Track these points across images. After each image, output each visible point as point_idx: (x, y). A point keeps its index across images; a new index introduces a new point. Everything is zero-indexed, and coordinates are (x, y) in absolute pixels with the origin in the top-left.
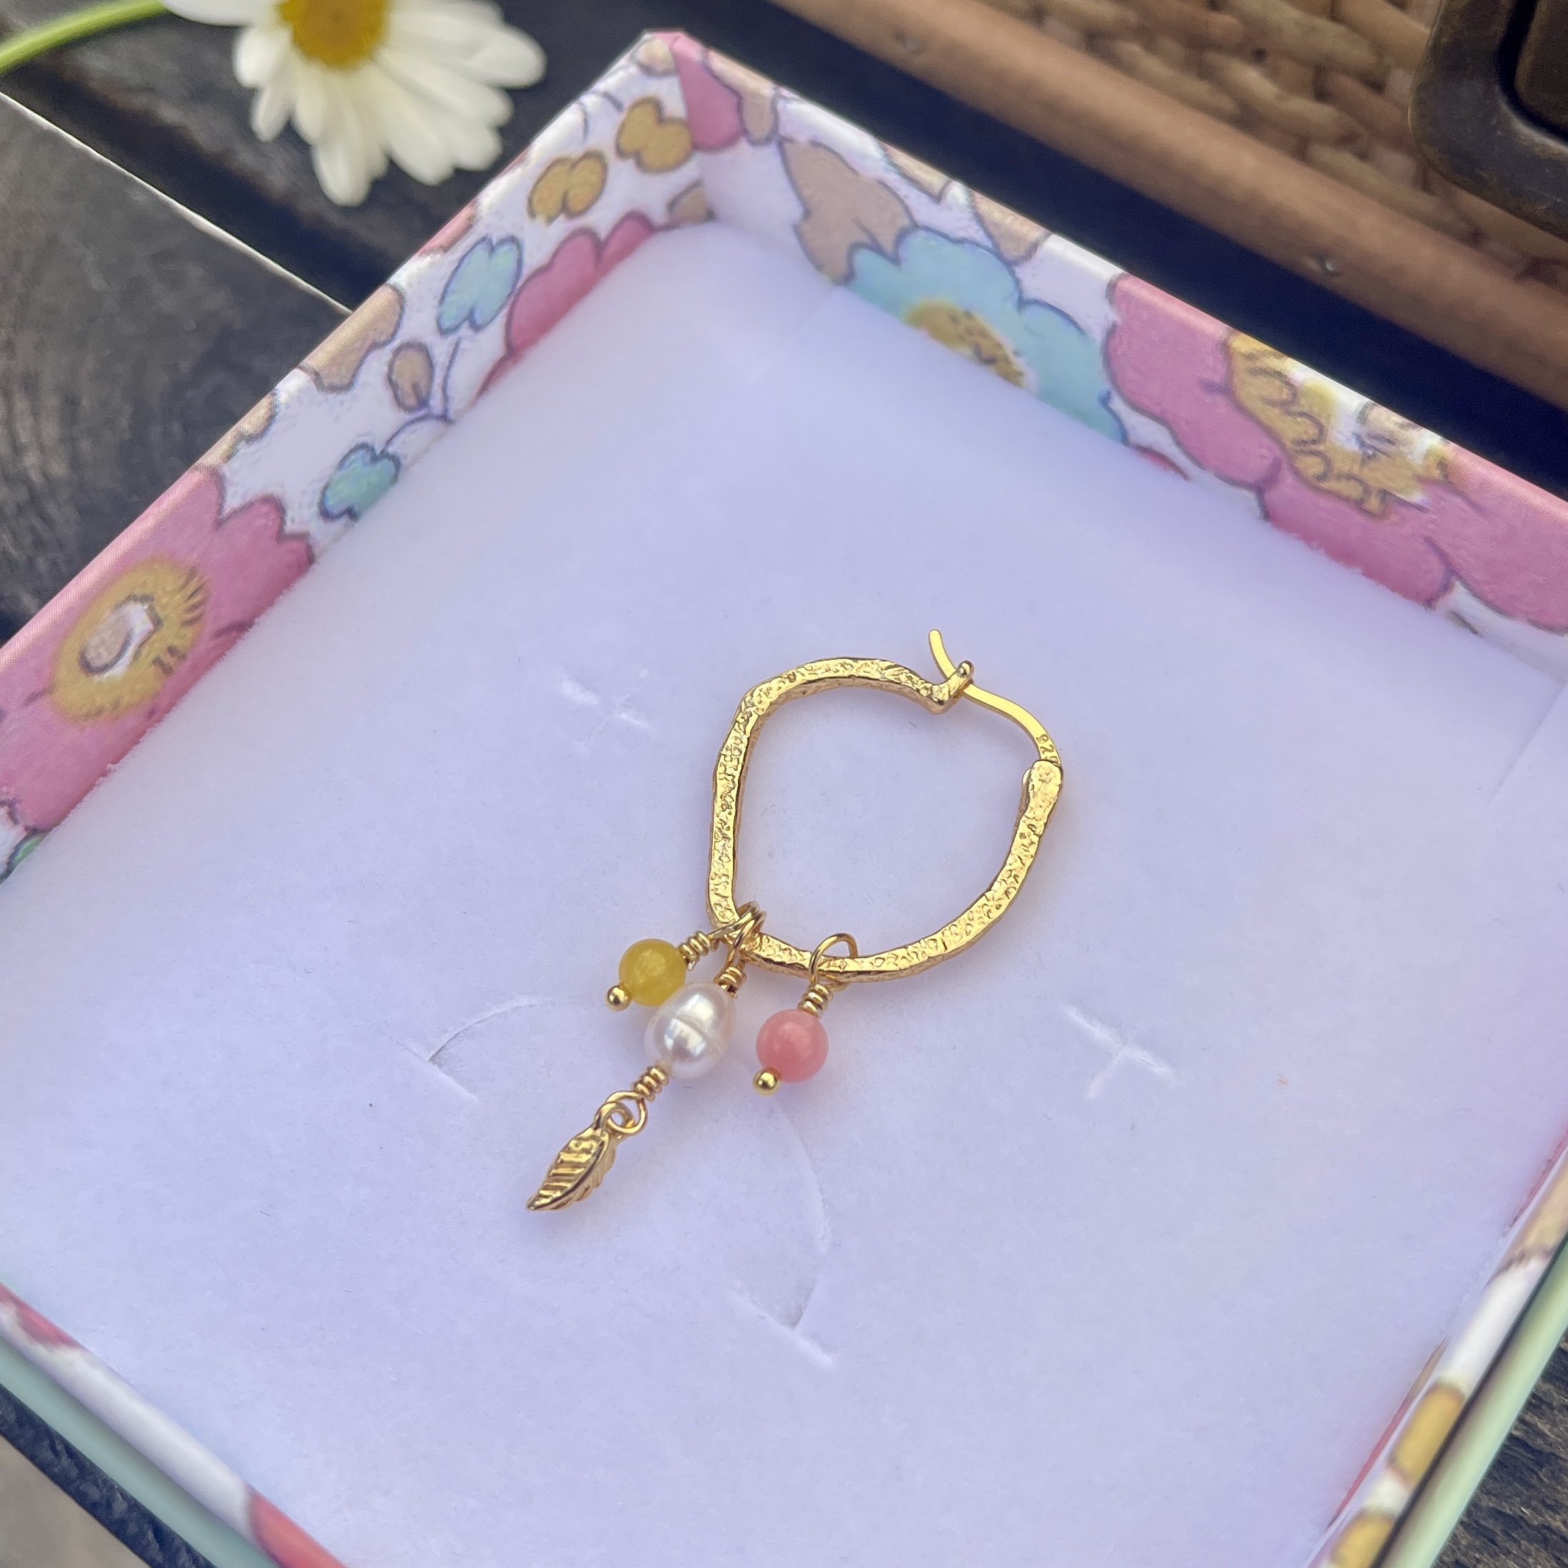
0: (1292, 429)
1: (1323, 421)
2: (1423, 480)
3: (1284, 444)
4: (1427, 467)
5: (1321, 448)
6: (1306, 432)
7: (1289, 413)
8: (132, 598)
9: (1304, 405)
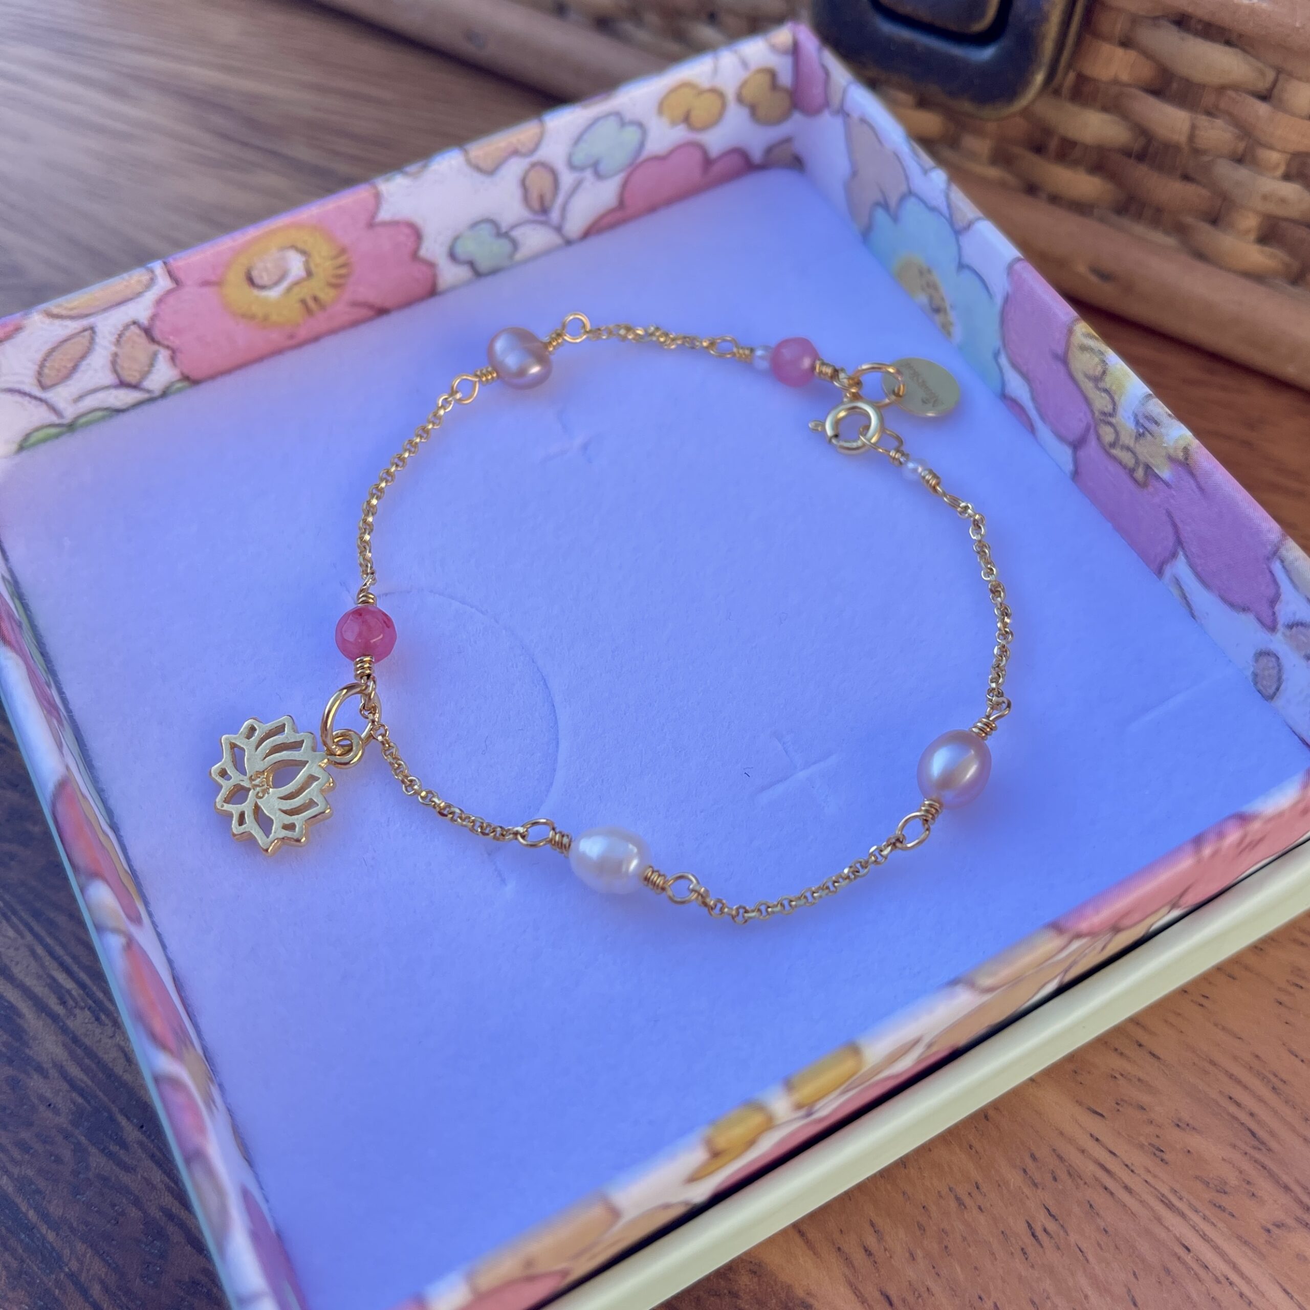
0: (1101, 402)
1: (1116, 398)
2: (1171, 459)
3: (1094, 413)
4: (1176, 449)
5: (1113, 420)
6: (1106, 407)
7: (1099, 389)
8: (294, 247)
9: (1107, 383)
